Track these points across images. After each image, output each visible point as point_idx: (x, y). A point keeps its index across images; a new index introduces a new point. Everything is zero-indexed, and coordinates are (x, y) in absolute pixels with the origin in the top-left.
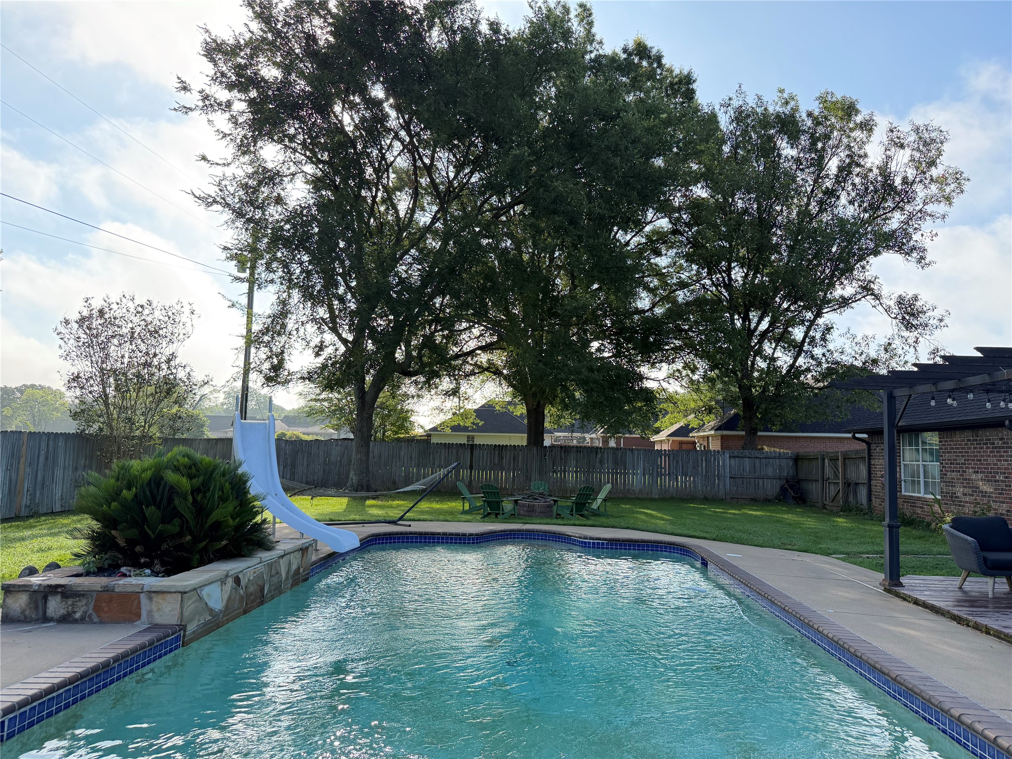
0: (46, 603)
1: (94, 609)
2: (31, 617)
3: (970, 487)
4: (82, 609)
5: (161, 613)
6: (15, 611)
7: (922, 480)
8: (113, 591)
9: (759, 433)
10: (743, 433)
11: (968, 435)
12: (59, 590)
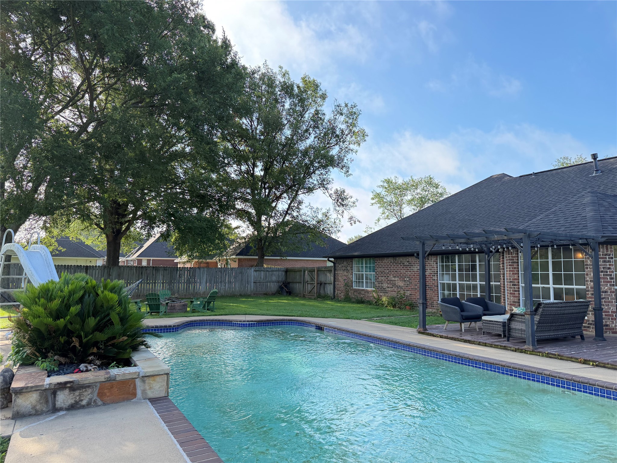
0: (55, 397)
1: (98, 396)
2: (42, 410)
3: (391, 284)
4: (89, 397)
5: (153, 390)
6: (26, 407)
7: (364, 281)
8: (115, 380)
9: (265, 258)
10: (257, 257)
11: (391, 260)
12: (69, 385)
